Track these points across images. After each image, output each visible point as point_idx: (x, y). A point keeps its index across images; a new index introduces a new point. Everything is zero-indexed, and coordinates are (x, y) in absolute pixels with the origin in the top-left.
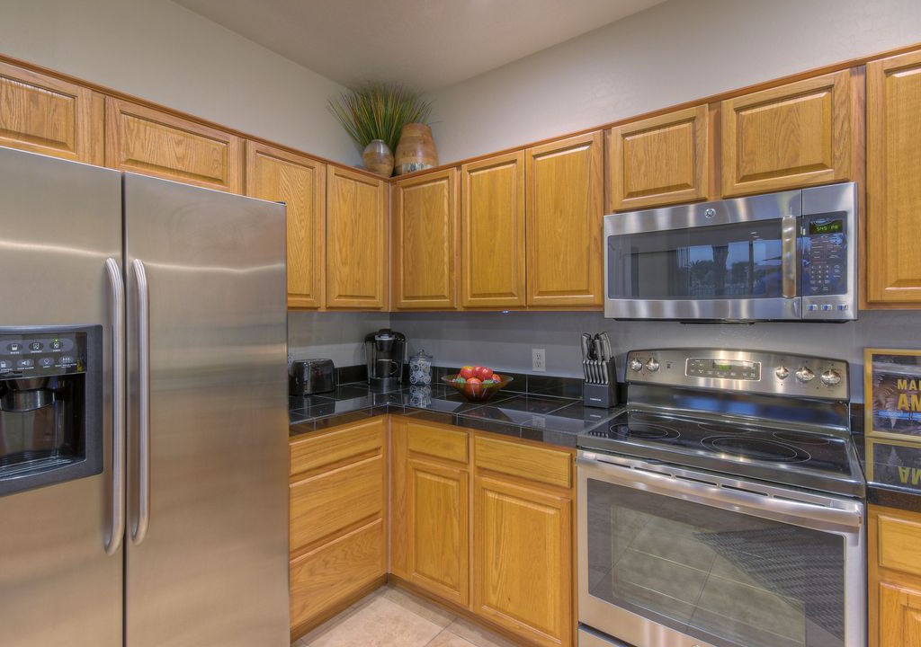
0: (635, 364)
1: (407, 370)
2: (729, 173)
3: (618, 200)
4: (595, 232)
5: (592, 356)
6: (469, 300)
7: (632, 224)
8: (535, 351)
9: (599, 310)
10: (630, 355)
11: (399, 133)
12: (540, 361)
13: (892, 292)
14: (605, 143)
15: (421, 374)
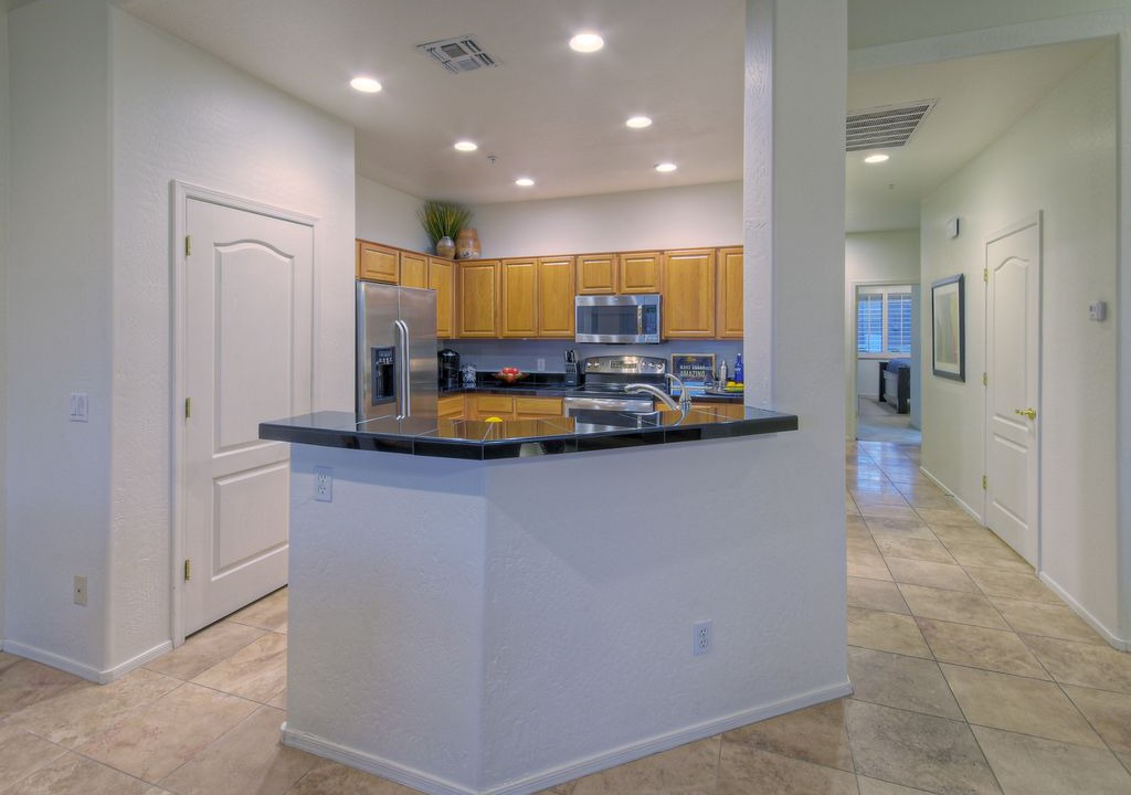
0: (589, 364)
1: (461, 374)
2: (624, 284)
3: (582, 289)
4: (572, 303)
5: (569, 360)
6: (507, 333)
7: (591, 301)
8: (539, 360)
9: (572, 339)
10: (587, 360)
11: (458, 231)
12: (541, 367)
13: (672, 333)
14: (576, 262)
15: (470, 376)
